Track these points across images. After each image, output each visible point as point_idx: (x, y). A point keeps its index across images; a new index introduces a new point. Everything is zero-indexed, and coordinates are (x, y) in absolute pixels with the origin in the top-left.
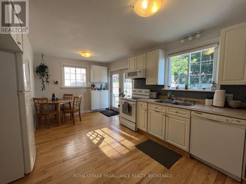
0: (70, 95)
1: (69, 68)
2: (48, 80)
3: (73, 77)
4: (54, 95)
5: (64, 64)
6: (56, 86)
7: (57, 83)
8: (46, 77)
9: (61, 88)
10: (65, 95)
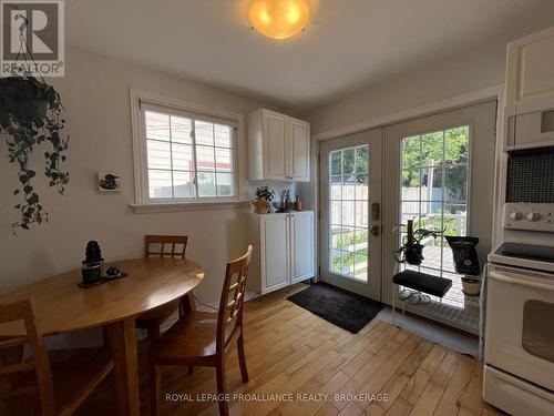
0: (175, 240)
1: (163, 117)
2: (61, 167)
3: (183, 157)
4: (93, 251)
5: (144, 95)
6: (107, 198)
7: (110, 183)
8: (49, 147)
9: (133, 209)
10: (149, 240)
